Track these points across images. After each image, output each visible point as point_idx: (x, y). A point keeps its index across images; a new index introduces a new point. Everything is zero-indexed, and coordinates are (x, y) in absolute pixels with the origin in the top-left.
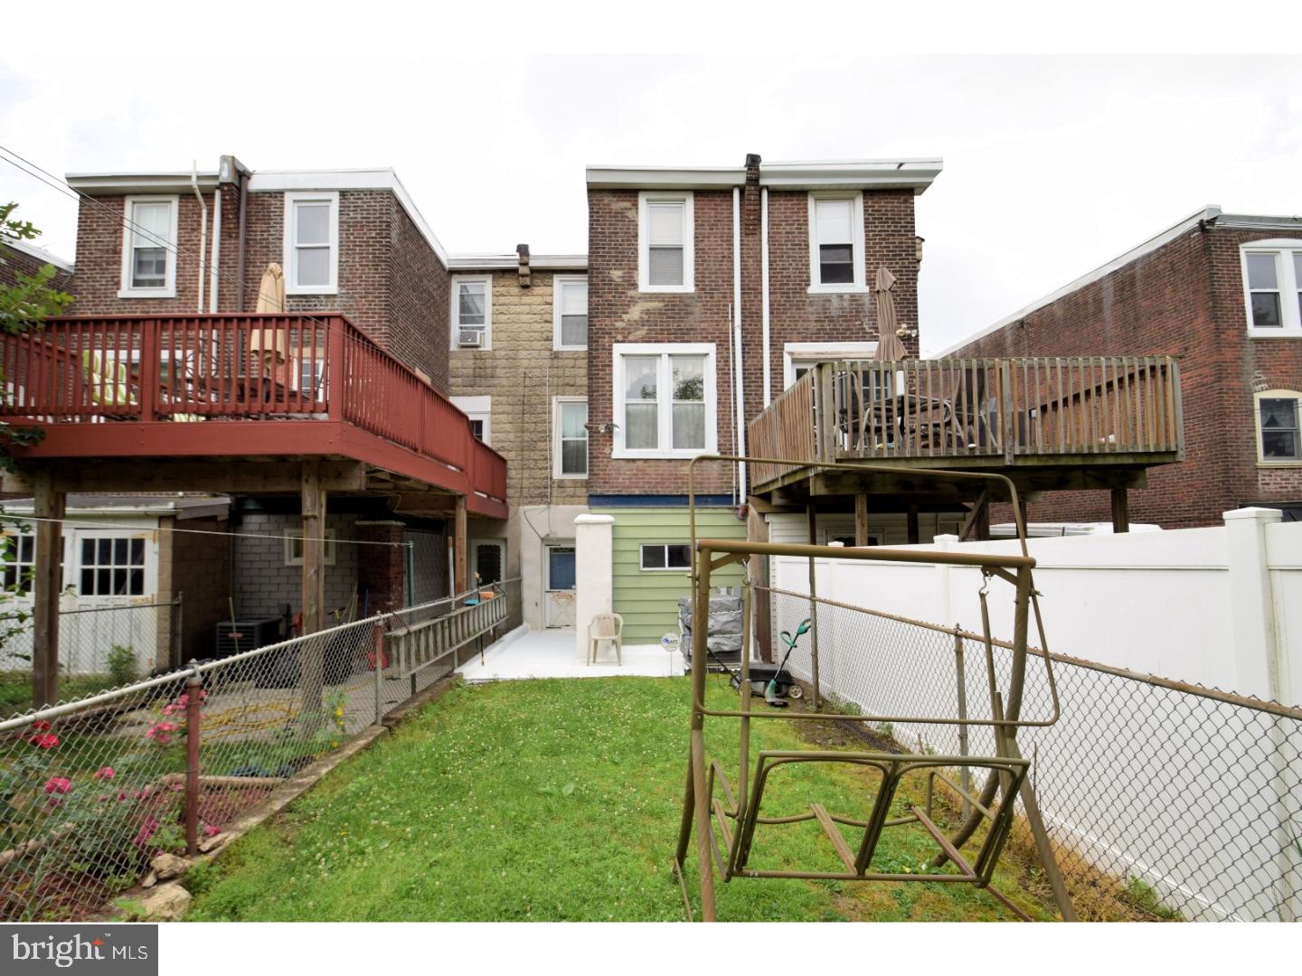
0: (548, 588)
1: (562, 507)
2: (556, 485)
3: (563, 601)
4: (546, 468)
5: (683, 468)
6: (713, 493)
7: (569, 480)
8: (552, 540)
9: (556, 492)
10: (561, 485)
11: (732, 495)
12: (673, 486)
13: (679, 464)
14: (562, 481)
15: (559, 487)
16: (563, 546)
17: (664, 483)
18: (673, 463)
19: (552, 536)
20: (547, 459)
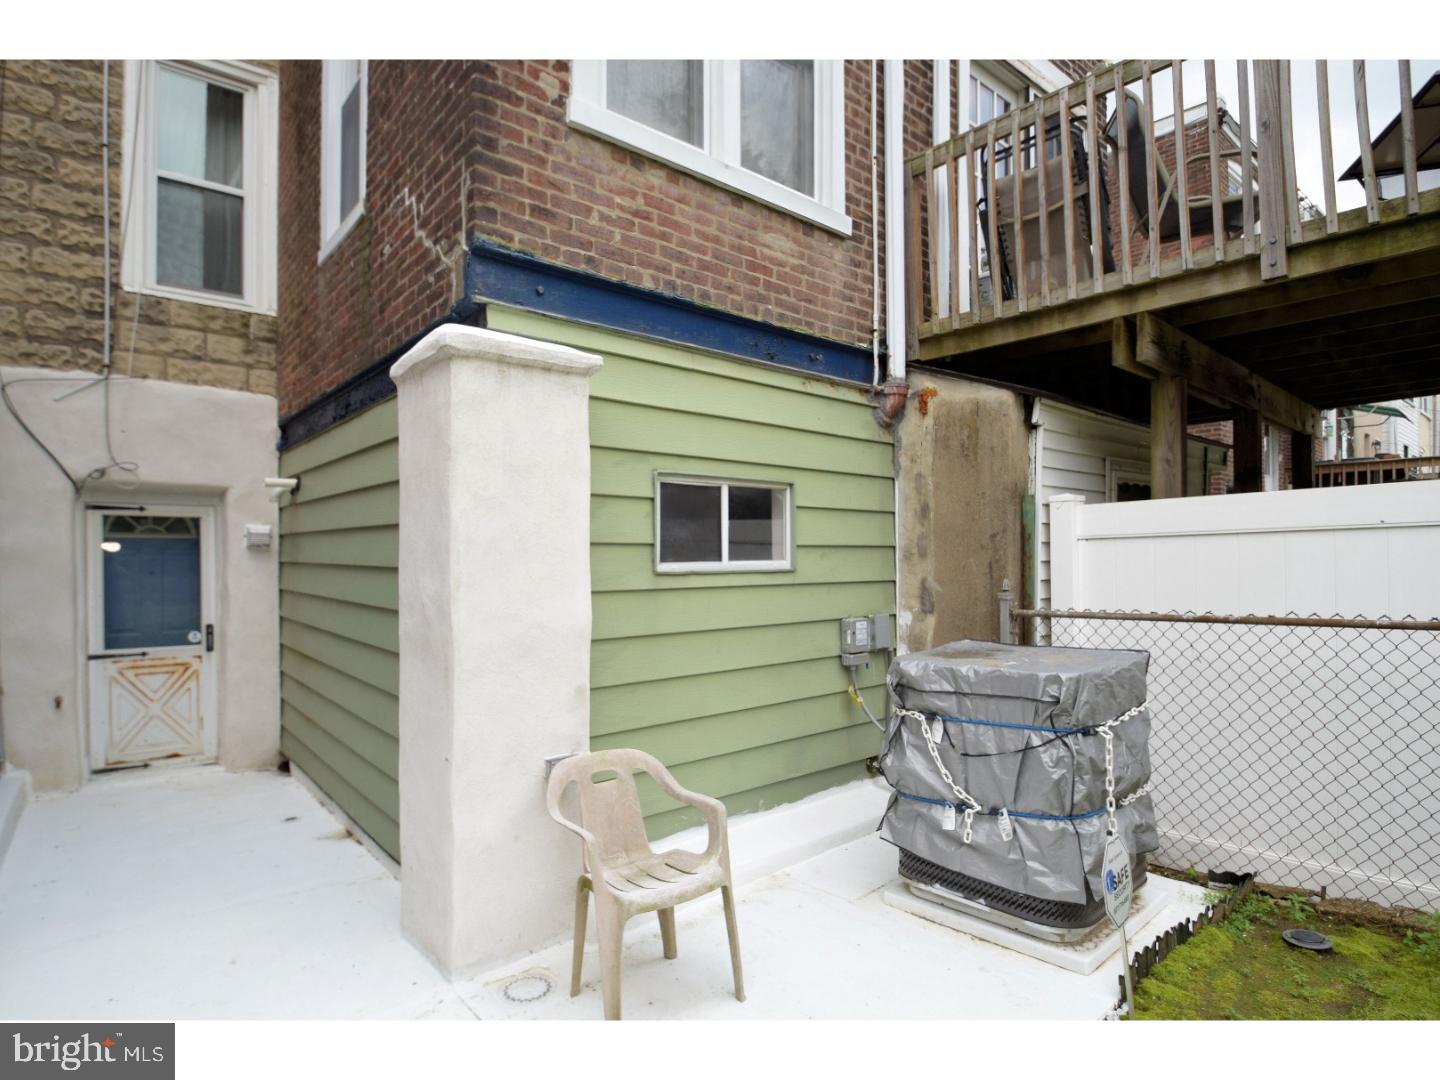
0: (97, 645)
1: (154, 384)
2: (134, 311)
3: (154, 682)
4: (96, 251)
5: (769, 238)
6: (832, 337)
7: (182, 305)
8: (114, 489)
9: (132, 333)
10: (153, 313)
11: (870, 355)
12: (744, 286)
13: (760, 218)
14: (159, 301)
15: (147, 320)
16: (154, 510)
17: (723, 272)
18: (744, 212)
19: (115, 475)
20: (102, 219)
